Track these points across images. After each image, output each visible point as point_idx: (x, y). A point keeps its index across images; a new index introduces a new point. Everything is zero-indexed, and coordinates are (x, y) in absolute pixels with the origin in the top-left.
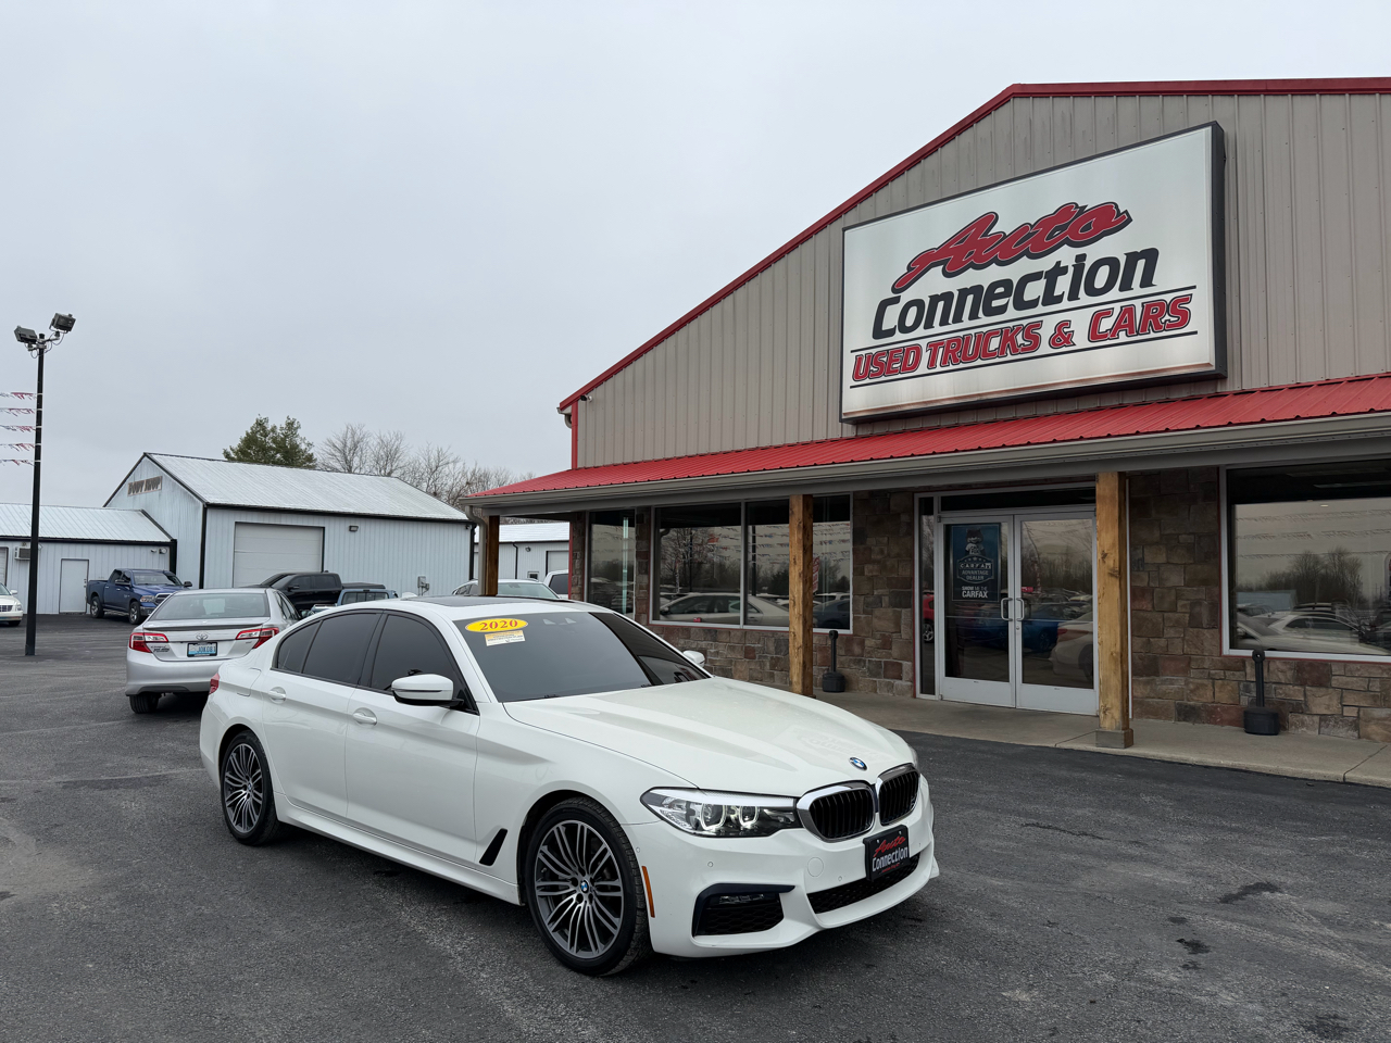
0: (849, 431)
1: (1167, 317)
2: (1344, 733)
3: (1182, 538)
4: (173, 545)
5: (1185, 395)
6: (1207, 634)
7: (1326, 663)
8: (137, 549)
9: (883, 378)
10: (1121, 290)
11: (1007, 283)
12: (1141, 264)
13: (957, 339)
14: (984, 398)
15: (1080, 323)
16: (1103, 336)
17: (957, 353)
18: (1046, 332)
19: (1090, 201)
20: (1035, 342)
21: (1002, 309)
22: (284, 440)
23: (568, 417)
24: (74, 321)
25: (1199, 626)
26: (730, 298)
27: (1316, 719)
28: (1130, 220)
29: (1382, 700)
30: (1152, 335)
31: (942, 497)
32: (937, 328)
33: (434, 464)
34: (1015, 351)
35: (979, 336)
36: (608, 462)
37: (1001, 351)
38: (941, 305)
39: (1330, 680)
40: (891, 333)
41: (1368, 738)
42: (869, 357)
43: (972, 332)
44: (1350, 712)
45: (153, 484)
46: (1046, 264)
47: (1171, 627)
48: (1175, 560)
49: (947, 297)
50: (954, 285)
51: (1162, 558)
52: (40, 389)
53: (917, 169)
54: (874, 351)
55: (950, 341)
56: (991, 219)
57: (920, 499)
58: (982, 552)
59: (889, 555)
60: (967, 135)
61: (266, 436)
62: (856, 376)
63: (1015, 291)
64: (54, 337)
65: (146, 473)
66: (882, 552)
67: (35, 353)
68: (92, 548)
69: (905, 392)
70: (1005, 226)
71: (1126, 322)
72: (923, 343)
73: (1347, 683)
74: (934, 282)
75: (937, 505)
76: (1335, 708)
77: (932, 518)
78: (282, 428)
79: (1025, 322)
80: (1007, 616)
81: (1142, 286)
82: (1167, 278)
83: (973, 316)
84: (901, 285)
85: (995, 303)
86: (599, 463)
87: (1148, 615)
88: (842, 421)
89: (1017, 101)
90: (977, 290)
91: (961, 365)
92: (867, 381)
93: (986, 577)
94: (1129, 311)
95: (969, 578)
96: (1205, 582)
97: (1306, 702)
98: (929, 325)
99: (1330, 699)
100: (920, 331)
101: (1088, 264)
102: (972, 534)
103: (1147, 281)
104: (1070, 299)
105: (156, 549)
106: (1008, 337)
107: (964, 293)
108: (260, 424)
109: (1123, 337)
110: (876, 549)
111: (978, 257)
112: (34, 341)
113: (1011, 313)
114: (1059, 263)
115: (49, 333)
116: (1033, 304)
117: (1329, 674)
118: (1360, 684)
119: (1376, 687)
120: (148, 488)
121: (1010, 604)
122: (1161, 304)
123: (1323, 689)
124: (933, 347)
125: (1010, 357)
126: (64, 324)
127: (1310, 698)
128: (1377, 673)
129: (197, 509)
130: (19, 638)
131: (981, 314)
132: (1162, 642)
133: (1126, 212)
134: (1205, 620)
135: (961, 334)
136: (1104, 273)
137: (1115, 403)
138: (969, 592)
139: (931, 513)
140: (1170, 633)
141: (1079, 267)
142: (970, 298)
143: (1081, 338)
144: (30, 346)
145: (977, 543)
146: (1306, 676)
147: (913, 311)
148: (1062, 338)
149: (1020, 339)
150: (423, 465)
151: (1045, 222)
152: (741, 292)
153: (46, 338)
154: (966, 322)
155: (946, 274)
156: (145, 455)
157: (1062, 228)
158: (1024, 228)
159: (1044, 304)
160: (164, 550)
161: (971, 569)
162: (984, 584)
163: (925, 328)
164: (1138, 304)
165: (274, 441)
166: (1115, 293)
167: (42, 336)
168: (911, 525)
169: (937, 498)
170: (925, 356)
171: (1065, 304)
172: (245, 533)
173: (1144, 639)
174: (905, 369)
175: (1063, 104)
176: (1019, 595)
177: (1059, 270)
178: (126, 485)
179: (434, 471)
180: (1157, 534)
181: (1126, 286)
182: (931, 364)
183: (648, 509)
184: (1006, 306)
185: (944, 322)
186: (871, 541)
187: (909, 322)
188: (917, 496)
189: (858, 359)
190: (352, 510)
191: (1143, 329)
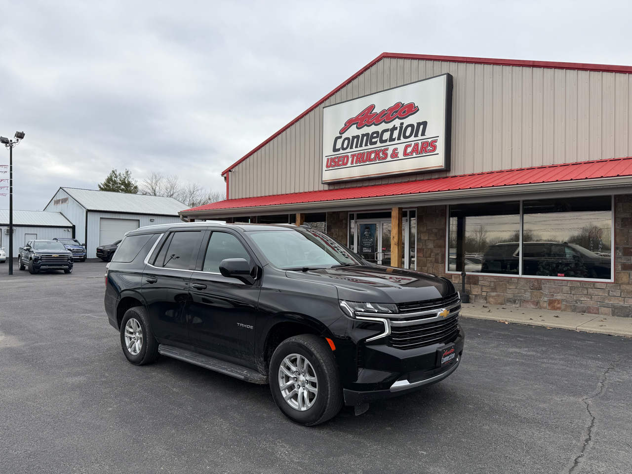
0: (326, 187)
1: (429, 148)
2: (482, 301)
3: (434, 230)
4: (73, 228)
5: (436, 177)
6: (440, 265)
7: (477, 276)
8: (58, 229)
9: (336, 168)
10: (415, 137)
11: (377, 133)
12: (422, 127)
13: (360, 154)
14: (370, 176)
15: (401, 149)
16: (408, 155)
17: (362, 159)
18: (390, 152)
19: (406, 102)
20: (386, 155)
21: (375, 143)
22: (125, 179)
23: (225, 178)
24: (24, 134)
25: (438, 263)
26: (284, 132)
27: (474, 296)
28: (418, 110)
29: (494, 289)
30: (424, 154)
31: (358, 214)
32: (354, 149)
33: (192, 191)
34: (379, 159)
35: (368, 153)
36: (240, 197)
37: (375, 159)
38: (356, 140)
39: (478, 282)
40: (339, 150)
41: (489, 303)
42: (331, 159)
43: (366, 151)
44: (484, 294)
45: (64, 201)
46: (390, 126)
47: (430, 263)
48: (431, 238)
49: (358, 137)
50: (360, 132)
51: (426, 238)
52: (11, 164)
53: (350, 85)
54: (333, 157)
55: (358, 154)
56: (372, 107)
57: (350, 215)
58: (370, 235)
59: (339, 236)
60: (368, 71)
61: (116, 177)
62: (327, 166)
63: (379, 135)
64: (16, 141)
65: (61, 196)
66: (336, 234)
67: (9, 148)
68: (38, 229)
69: (344, 173)
70: (377, 110)
71: (415, 149)
72: (349, 154)
73: (484, 283)
74: (353, 131)
75: (355, 217)
76: (479, 293)
77: (353, 221)
78: (123, 175)
79: (383, 148)
80: (377, 259)
81: (422, 135)
82: (429, 133)
83: (366, 145)
84: (342, 131)
85: (374, 140)
86: (237, 198)
87: (422, 259)
88: (322, 183)
89: (385, 59)
90: (367, 135)
91: (362, 164)
92: (331, 168)
93: (371, 244)
94: (417, 145)
95: (365, 244)
96: (440, 247)
97: (471, 290)
98: (351, 148)
99: (478, 289)
100: (349, 150)
101: (404, 126)
102: (366, 228)
103: (423, 134)
104: (398, 140)
105: (66, 229)
106: (377, 153)
107: (363, 135)
108: (113, 172)
109: (414, 155)
110: (334, 233)
111: (368, 122)
112: (8, 143)
113: (379, 144)
114: (395, 125)
115: (14, 140)
116: (386, 141)
117: (478, 281)
118: (486, 283)
119: (492, 284)
120: (62, 202)
121: (378, 254)
122: (427, 143)
123: (476, 286)
124: (353, 156)
125: (378, 161)
126: (20, 136)
127: (472, 289)
128: (493, 280)
129: (83, 212)
130: (6, 267)
131: (368, 144)
132: (426, 268)
133: (417, 106)
134: (440, 260)
135: (362, 152)
136: (409, 129)
137: (414, 179)
138: (366, 250)
139: (353, 219)
140: (429, 265)
141: (401, 128)
142: (365, 138)
143: (401, 156)
144: (6, 145)
145: (368, 231)
146: (471, 281)
147: (346, 142)
148: (395, 155)
149: (381, 155)
150: (187, 191)
151: (391, 109)
152: (288, 130)
153: (13, 142)
154: (364, 147)
155: (358, 128)
156: (61, 188)
157: (396, 112)
158: (383, 111)
159: (389, 141)
160: (69, 230)
161: (366, 241)
162: (370, 247)
163: (350, 149)
164: (420, 142)
165: (120, 181)
166: (412, 138)
167: (11, 141)
168: (346, 224)
169: (355, 214)
170: (350, 159)
171: (396, 141)
172: (105, 222)
173: (420, 267)
174: (344, 164)
175: (401, 61)
176: (381, 251)
177: (395, 128)
178: (53, 201)
179: (192, 194)
180: (425, 229)
181: (416, 136)
182: (352, 163)
183: (255, 217)
184: (377, 141)
185: (356, 147)
186: (333, 230)
187: (345, 146)
188: (349, 213)
189: (328, 160)
190: (151, 213)
191: (421, 152)
